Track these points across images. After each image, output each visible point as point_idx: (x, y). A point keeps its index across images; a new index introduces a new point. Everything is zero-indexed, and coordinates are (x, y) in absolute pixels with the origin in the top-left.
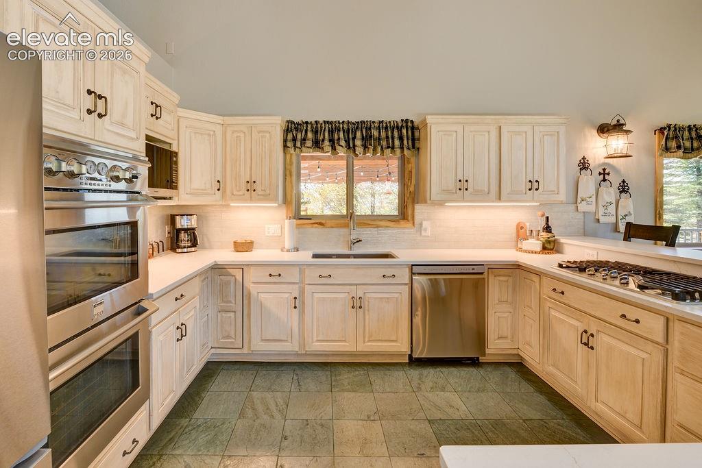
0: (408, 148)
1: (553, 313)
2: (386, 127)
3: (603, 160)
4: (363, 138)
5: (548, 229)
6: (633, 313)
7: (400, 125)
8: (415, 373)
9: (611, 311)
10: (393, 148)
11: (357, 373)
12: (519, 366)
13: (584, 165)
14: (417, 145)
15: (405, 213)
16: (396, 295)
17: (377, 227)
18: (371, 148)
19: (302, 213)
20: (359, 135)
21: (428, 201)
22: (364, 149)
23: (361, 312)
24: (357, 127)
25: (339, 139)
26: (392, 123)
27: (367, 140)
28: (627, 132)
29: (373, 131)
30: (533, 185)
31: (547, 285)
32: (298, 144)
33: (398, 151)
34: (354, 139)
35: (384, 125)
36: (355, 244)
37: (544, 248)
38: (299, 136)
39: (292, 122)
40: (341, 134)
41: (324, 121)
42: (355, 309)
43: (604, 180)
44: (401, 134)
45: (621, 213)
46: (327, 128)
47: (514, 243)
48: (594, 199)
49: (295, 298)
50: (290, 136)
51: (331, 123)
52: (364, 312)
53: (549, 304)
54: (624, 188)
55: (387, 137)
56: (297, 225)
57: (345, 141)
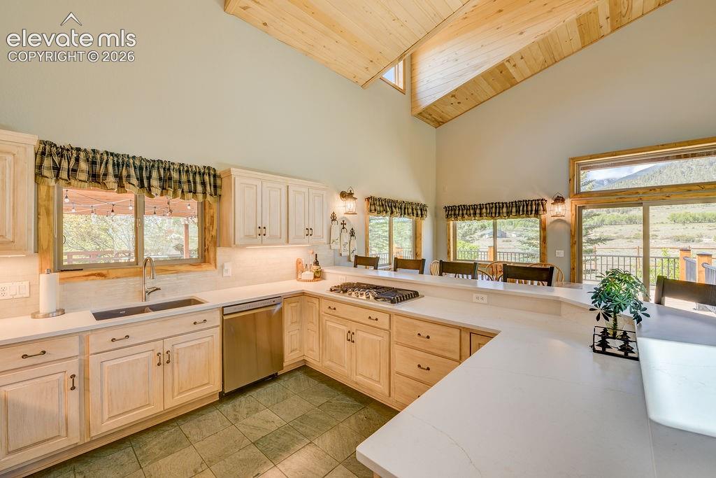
0: (211, 195)
1: (328, 323)
2: (187, 171)
3: (343, 215)
4: (160, 179)
5: (317, 263)
6: (374, 315)
7: (202, 171)
8: (228, 407)
9: (362, 316)
10: (195, 193)
11: (167, 433)
12: (304, 368)
13: (334, 219)
14: (219, 192)
15: (205, 256)
16: (207, 339)
17: (176, 273)
18: (171, 191)
19: (65, 263)
20: (155, 174)
21: (233, 245)
22: (162, 192)
23: (168, 367)
24: (153, 166)
25: (129, 176)
26: (194, 167)
27: (166, 182)
28: (355, 199)
29: (172, 172)
30: (309, 232)
31: (325, 306)
32: (64, 175)
33: (200, 196)
34: (149, 178)
35: (186, 169)
36: (151, 294)
37: (315, 277)
38: (65, 164)
39: (52, 145)
40: (132, 171)
41: (107, 153)
42: (161, 366)
43: (344, 228)
44: (204, 180)
45: (352, 249)
46: (111, 162)
47: (295, 275)
48: (339, 241)
49: (73, 376)
50: (47, 162)
51: (117, 156)
52: (173, 366)
53: (326, 318)
54: (352, 234)
55: (189, 181)
56: (60, 279)
57: (137, 179)
